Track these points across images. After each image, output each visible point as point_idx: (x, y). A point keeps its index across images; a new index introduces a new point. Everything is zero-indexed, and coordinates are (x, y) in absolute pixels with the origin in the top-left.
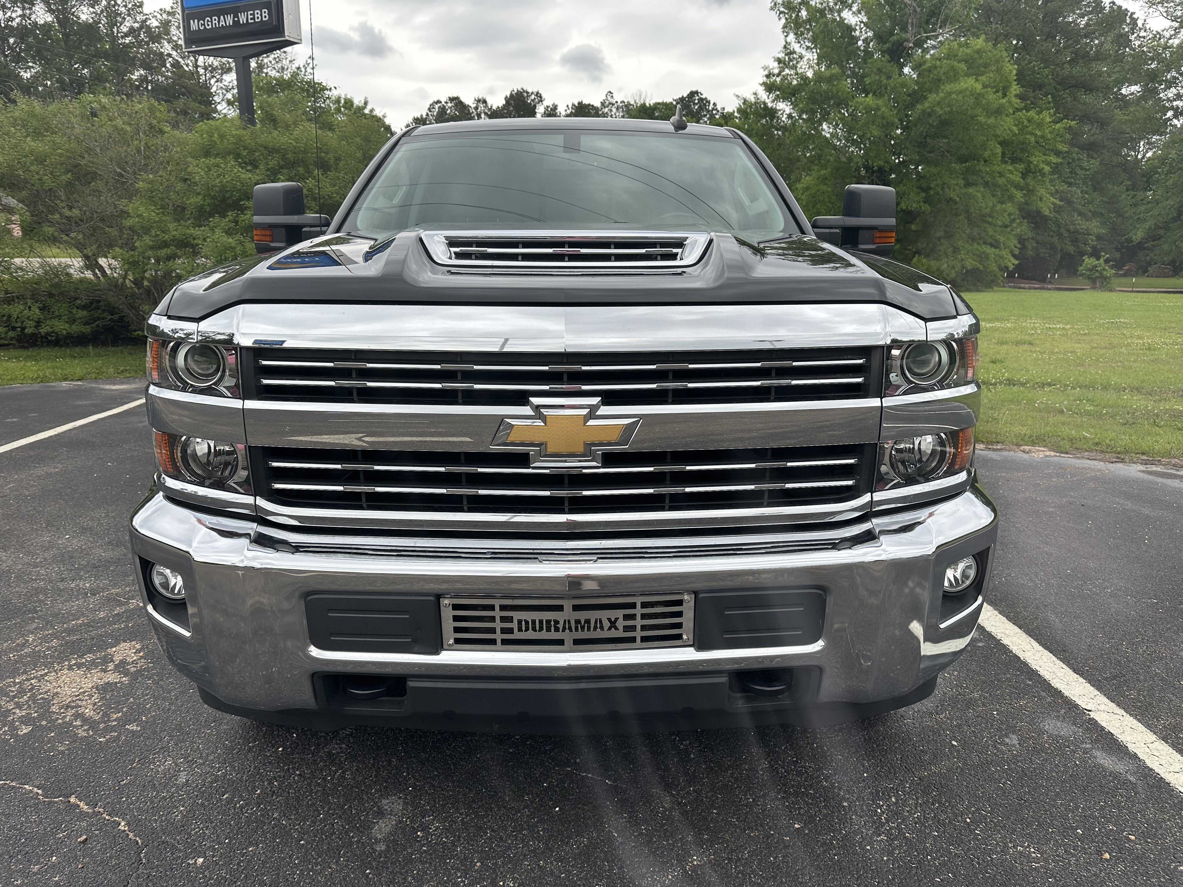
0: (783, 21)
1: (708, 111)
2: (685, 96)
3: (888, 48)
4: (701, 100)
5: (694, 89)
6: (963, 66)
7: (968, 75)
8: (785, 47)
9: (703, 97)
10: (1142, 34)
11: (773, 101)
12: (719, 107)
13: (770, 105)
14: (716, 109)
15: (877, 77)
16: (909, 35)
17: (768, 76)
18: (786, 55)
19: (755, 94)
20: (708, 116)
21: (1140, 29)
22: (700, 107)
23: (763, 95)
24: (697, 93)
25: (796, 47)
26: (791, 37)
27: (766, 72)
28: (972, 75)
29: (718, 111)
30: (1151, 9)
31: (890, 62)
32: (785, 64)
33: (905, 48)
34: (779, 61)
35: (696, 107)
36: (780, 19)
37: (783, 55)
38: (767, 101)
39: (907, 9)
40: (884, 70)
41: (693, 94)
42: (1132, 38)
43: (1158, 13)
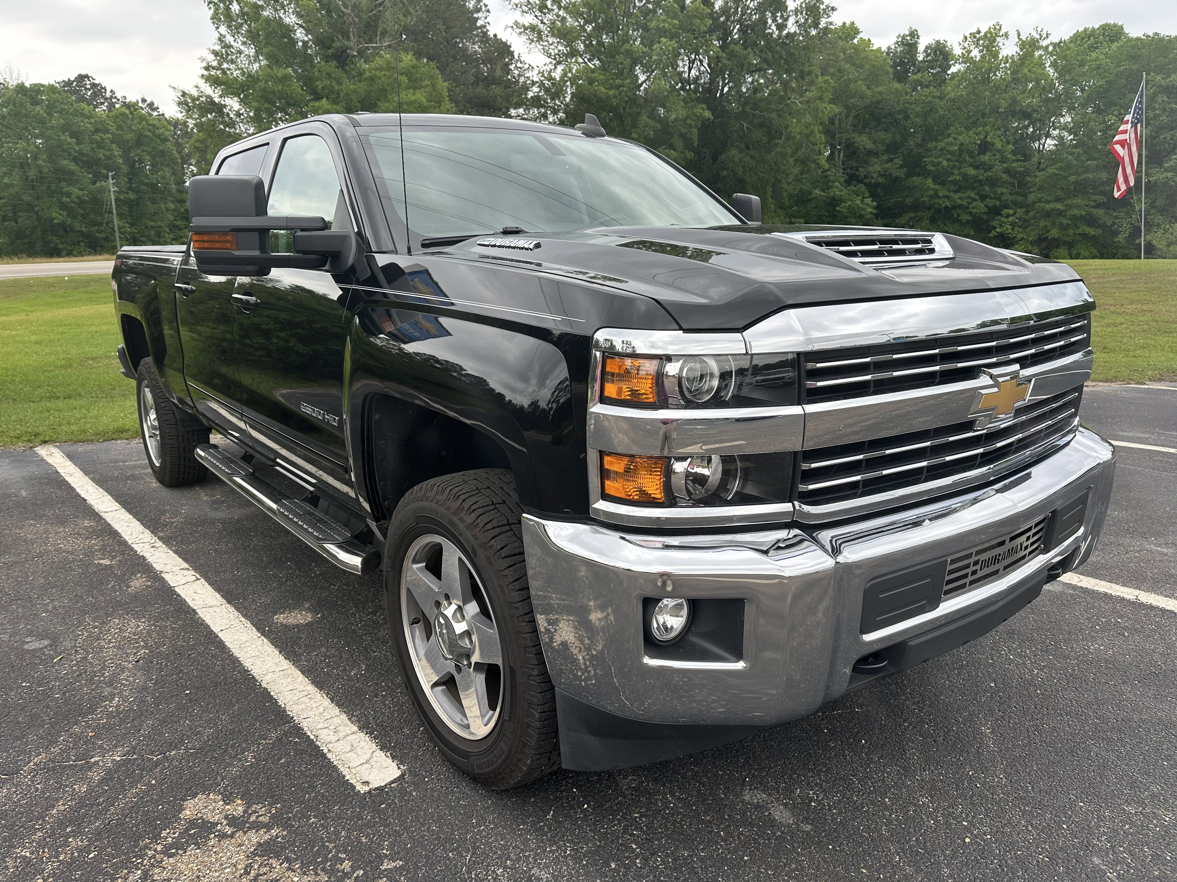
0: (212, 11)
1: (106, 99)
2: (72, 79)
3: (332, 54)
4: (94, 85)
5: (84, 73)
6: (404, 79)
7: (408, 88)
8: (220, 39)
9: (96, 82)
10: (519, 65)
11: (221, 96)
12: (119, 95)
13: (217, 100)
14: (116, 98)
15: (329, 82)
16: (352, 44)
17: (207, 68)
18: (222, 48)
19: (197, 87)
20: (106, 104)
21: (517, 61)
22: (94, 93)
23: (208, 90)
24: (87, 76)
25: (229, 39)
26: (223, 29)
27: (204, 64)
28: (411, 88)
29: (118, 100)
30: (532, 46)
31: (338, 68)
32: (222, 57)
33: (348, 56)
34: (216, 53)
35: (89, 94)
36: (210, 8)
37: (219, 47)
38: (213, 95)
39: (345, 18)
40: (333, 75)
41: (82, 78)
42: (512, 67)
43: (536, 50)
